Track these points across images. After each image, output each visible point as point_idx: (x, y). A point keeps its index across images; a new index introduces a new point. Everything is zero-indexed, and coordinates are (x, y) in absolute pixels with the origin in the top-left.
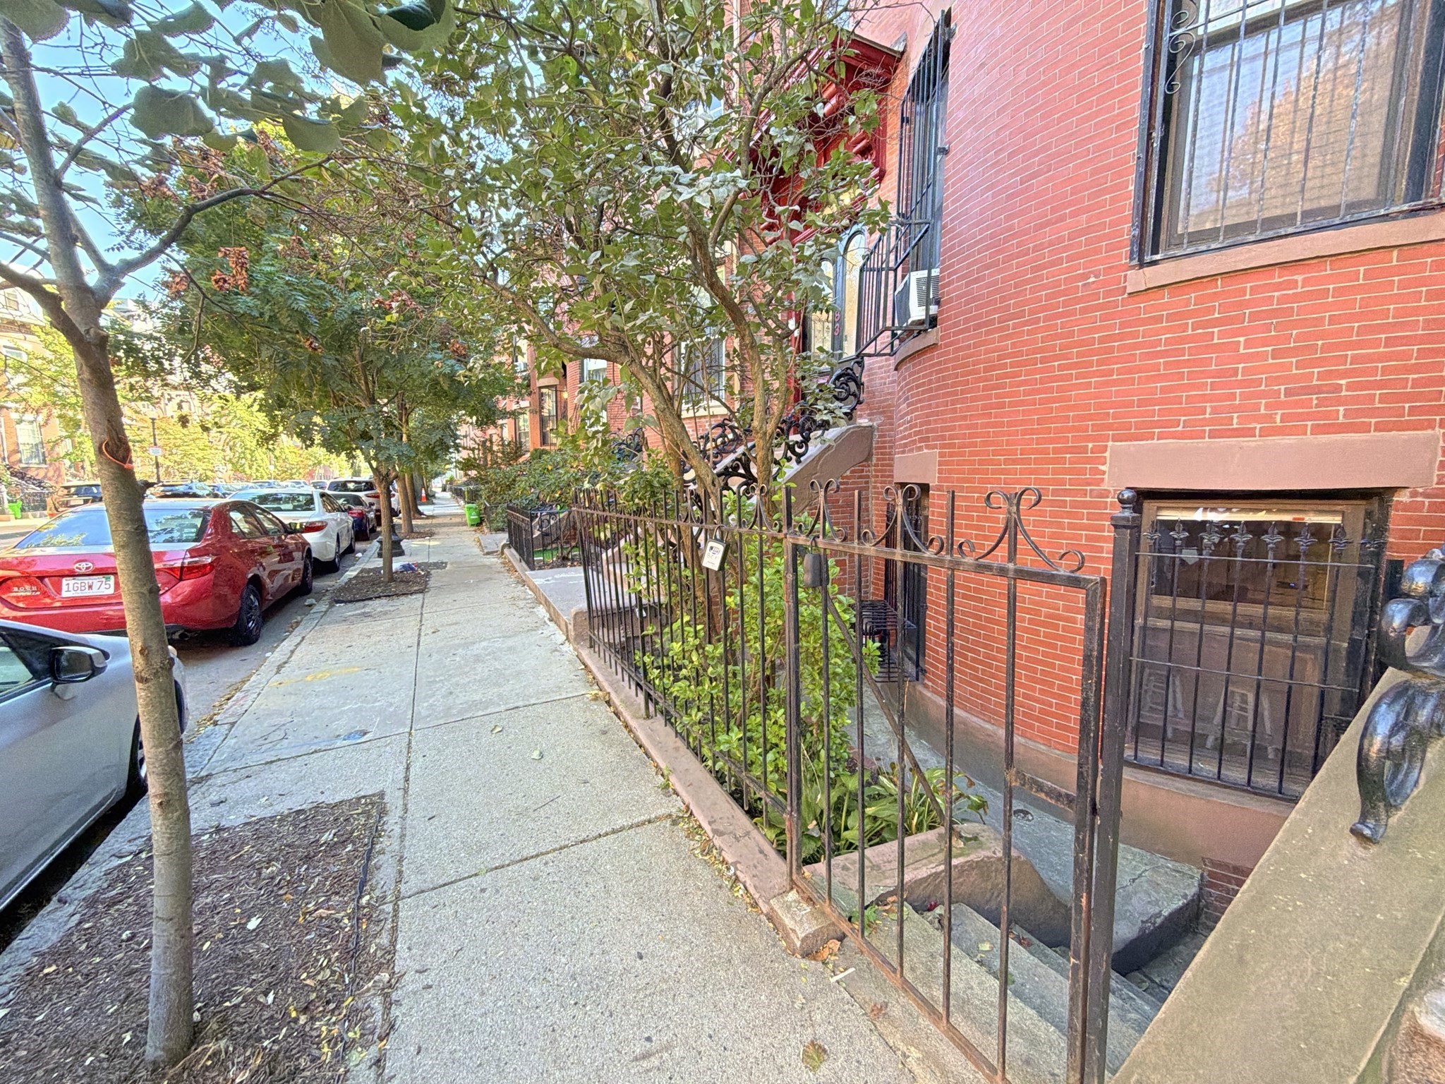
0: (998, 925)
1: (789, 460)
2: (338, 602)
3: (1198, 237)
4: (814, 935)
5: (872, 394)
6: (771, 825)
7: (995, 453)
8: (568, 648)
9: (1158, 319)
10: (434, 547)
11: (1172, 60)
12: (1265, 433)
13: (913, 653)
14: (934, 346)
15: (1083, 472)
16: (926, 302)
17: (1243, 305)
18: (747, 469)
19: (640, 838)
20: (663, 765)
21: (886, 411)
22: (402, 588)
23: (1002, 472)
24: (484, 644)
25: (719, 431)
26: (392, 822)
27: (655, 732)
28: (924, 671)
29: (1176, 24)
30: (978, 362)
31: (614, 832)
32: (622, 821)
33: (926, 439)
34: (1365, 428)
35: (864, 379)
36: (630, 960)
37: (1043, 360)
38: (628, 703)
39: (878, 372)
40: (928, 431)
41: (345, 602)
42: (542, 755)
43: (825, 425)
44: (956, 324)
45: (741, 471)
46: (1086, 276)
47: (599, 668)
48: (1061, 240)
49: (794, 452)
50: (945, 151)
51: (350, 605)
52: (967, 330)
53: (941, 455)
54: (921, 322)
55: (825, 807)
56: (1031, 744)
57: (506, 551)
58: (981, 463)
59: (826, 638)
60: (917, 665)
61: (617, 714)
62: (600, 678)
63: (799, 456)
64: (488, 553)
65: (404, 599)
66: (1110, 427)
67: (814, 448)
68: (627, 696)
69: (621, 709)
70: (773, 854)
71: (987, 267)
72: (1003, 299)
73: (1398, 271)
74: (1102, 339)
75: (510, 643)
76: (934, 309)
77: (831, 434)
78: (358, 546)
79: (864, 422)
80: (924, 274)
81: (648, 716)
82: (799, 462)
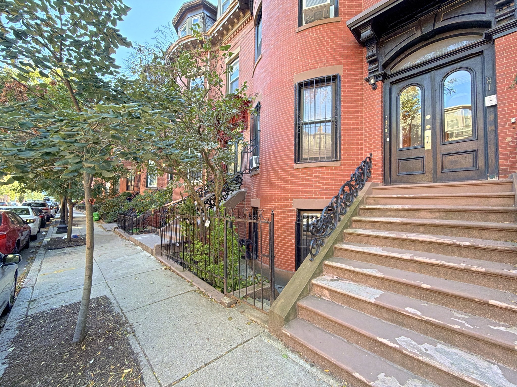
0: (269, 300)
1: (222, 200)
2: (49, 249)
3: (306, 159)
4: (230, 303)
5: (245, 182)
6: (219, 287)
7: (272, 200)
8: (153, 257)
9: (300, 175)
10: (81, 229)
11: (299, 127)
12: (318, 198)
13: (255, 253)
14: (258, 174)
15: (289, 205)
16: (257, 164)
17: (313, 173)
18: (210, 202)
19: (187, 295)
20: (190, 280)
21: (249, 187)
22: (76, 243)
23: (273, 204)
24: (122, 258)
25: (201, 190)
26: (112, 300)
27: (187, 274)
28: (258, 256)
29: (299, 120)
30: (267, 179)
31: (179, 294)
32: (181, 293)
33: (257, 196)
34: (323, 198)
35: (243, 178)
36: (189, 313)
37: (280, 180)
38: (177, 268)
39: (246, 177)
40: (258, 194)
41: (53, 249)
42: (153, 283)
43: (232, 190)
44: (263, 170)
45: (209, 203)
46: (287, 164)
47: (166, 261)
48: (282, 156)
49: (224, 198)
50: (260, 131)
51: (55, 250)
52: (265, 171)
53: (261, 200)
54: (255, 168)
55: (232, 283)
56: (282, 270)
57: (116, 229)
58: (269, 202)
59: (233, 243)
60: (256, 255)
61: (174, 272)
62: (166, 263)
63: (225, 199)
64: (108, 231)
65: (80, 247)
66: (293, 196)
67: (229, 197)
68: (176, 267)
69: (175, 269)
70: (220, 293)
71: (269, 158)
72: (272, 166)
73: (334, 170)
74: (291, 177)
75: (131, 257)
76: (258, 165)
77: (234, 192)
78: (42, 230)
79: (243, 190)
80: (256, 157)
81: (184, 271)
82: (225, 200)
